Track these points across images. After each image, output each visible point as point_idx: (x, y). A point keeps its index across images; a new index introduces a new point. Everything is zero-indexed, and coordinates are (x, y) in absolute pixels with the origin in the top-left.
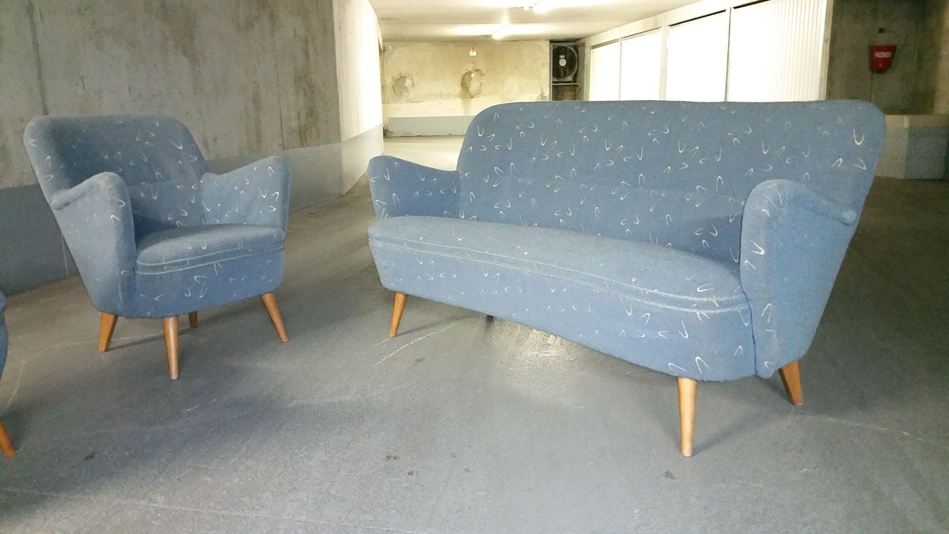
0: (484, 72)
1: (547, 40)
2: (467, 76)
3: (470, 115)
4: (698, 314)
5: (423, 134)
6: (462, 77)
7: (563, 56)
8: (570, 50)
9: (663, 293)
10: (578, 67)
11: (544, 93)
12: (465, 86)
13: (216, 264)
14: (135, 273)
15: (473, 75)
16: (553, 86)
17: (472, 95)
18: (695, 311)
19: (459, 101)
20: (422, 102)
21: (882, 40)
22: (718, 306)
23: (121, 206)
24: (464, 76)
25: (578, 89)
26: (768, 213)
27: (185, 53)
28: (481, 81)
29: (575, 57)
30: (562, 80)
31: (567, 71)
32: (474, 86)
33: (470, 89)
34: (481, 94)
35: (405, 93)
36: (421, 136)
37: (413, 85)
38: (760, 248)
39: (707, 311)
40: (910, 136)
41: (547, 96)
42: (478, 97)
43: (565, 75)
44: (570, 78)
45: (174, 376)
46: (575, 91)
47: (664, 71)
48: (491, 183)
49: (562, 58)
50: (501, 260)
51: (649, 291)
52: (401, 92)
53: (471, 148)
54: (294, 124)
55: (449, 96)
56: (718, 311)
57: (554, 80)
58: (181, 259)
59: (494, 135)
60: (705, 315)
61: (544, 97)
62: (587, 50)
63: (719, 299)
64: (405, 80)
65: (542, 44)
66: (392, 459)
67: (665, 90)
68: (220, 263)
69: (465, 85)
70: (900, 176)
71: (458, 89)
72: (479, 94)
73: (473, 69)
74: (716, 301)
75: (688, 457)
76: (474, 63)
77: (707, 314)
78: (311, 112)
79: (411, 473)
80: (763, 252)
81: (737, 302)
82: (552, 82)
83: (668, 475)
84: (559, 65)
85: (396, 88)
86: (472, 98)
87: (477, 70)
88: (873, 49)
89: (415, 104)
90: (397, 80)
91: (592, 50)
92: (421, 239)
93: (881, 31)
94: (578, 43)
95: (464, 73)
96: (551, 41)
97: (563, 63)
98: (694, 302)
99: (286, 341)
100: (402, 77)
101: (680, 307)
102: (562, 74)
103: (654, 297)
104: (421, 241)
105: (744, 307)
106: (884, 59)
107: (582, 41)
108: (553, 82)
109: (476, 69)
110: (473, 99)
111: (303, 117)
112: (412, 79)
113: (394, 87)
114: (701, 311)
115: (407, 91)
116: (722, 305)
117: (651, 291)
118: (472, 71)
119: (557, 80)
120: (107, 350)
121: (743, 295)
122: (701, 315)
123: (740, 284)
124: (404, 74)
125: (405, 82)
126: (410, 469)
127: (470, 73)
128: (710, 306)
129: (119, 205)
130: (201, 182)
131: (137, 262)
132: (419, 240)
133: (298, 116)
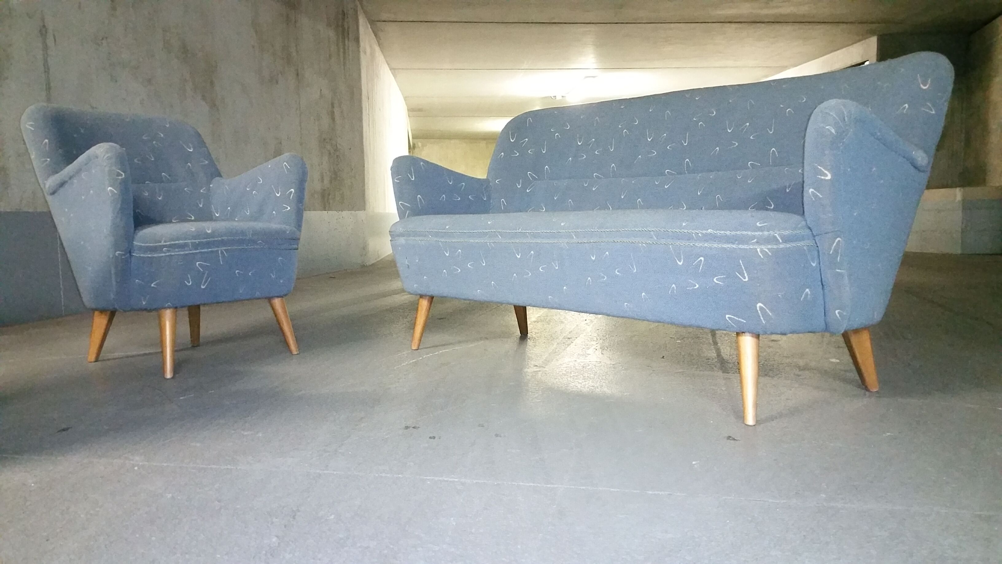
4: (758, 250)
9: (718, 232)
13: (222, 253)
14: (131, 256)
18: (755, 247)
22: (781, 241)
23: (120, 178)
26: (833, 131)
27: (204, 98)
38: (826, 172)
39: (769, 247)
45: (169, 375)
48: (524, 188)
50: (535, 236)
51: (700, 232)
53: (503, 154)
54: (318, 186)
56: (782, 246)
58: (182, 240)
59: (527, 139)
60: (767, 250)
63: (782, 232)
66: (411, 428)
68: (225, 250)
70: (958, 251)
74: (778, 235)
75: (751, 426)
77: (768, 249)
78: (336, 177)
79: (432, 438)
80: (829, 177)
81: (802, 238)
83: (732, 439)
92: (447, 227)
98: (754, 237)
99: (296, 354)
101: (739, 244)
103: (708, 238)
105: (811, 242)
111: (326, 181)
114: (763, 247)
116: (786, 240)
117: (704, 232)
120: (97, 360)
121: (808, 231)
122: (762, 251)
123: (805, 220)
126: (431, 435)
128: (772, 240)
129: (118, 176)
130: (211, 186)
131: (133, 244)
132: (445, 229)
133: (322, 178)
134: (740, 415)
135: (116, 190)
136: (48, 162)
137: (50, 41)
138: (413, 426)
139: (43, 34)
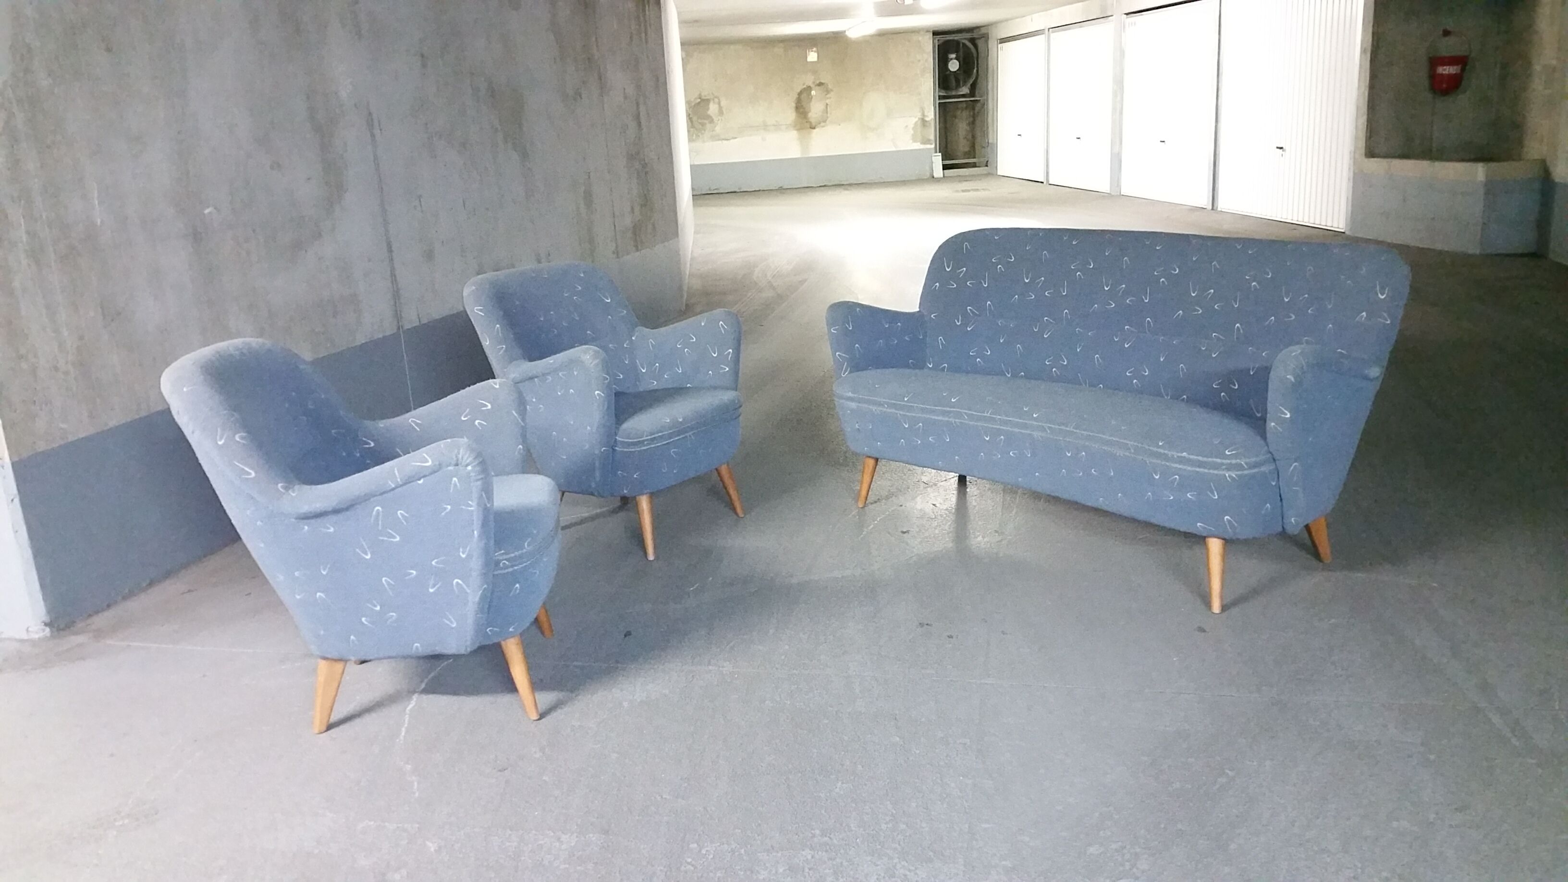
0: (830, 87)
1: (928, 31)
2: (804, 96)
3: (810, 155)
4: (1227, 475)
5: (739, 189)
6: (796, 96)
7: (953, 56)
8: (964, 44)
9: (1192, 457)
10: (977, 71)
11: (927, 116)
12: (801, 110)
14: (614, 450)
15: (813, 93)
16: (939, 103)
17: (814, 124)
18: (1224, 472)
19: (794, 134)
20: (736, 138)
21: (1449, 47)
22: (1246, 467)
24: (800, 94)
25: (979, 105)
26: (1293, 380)
28: (828, 101)
29: (972, 53)
30: (954, 93)
31: (961, 77)
32: (815, 109)
33: (810, 115)
34: (827, 122)
35: (708, 126)
36: (735, 192)
37: (721, 112)
38: (1286, 412)
39: (1236, 473)
40: (1487, 193)
41: (931, 120)
42: (823, 127)
43: (958, 86)
44: (965, 90)
46: (974, 109)
47: (1119, 83)
48: (964, 325)
49: (952, 59)
50: (1006, 423)
51: (1176, 454)
52: (703, 125)
53: (938, 284)
54: (628, 221)
55: (777, 127)
56: (1246, 472)
57: (941, 94)
58: (659, 433)
59: (965, 269)
60: (1234, 476)
61: (926, 121)
62: (992, 43)
63: (1248, 460)
64: (708, 105)
65: (920, 39)
66: (926, 626)
67: (1121, 113)
68: (696, 434)
69: (801, 108)
70: (1474, 249)
71: (791, 115)
72: (825, 121)
73: (814, 83)
74: (1244, 462)
75: (1218, 614)
76: (815, 72)
77: (1236, 475)
78: (646, 201)
79: (950, 637)
80: (1288, 416)
81: (1264, 463)
82: (937, 97)
83: (1201, 630)
84: (947, 69)
85: (695, 119)
86: (814, 128)
87: (820, 84)
88: (1435, 61)
89: (725, 142)
90: (695, 105)
91: (1000, 46)
92: (906, 399)
93: (1446, 33)
94: (975, 35)
95: (799, 91)
96: (935, 33)
97: (954, 66)
98: (1223, 464)
99: (743, 516)
100: (703, 100)
101: (1209, 469)
102: (954, 83)
103: (1181, 460)
104: (906, 401)
105: (1271, 467)
106: (1450, 76)
107: (983, 31)
108: (940, 97)
109: (818, 82)
110: (814, 131)
111: (637, 209)
112: (719, 103)
113: (691, 116)
114: (1230, 473)
115: (712, 121)
116: (1251, 466)
117: (1179, 454)
118: (812, 86)
119: (946, 93)
121: (1269, 455)
122: (1230, 476)
123: (1267, 445)
124: (705, 96)
125: (708, 109)
126: (948, 634)
127: (809, 89)
128: (1239, 467)
129: (604, 380)
130: (633, 338)
131: (617, 438)
132: (904, 401)
133: (632, 209)
134: (1208, 604)
135: (603, 393)
136: (504, 349)
137: (377, 132)
138: (926, 623)
139: (370, 124)
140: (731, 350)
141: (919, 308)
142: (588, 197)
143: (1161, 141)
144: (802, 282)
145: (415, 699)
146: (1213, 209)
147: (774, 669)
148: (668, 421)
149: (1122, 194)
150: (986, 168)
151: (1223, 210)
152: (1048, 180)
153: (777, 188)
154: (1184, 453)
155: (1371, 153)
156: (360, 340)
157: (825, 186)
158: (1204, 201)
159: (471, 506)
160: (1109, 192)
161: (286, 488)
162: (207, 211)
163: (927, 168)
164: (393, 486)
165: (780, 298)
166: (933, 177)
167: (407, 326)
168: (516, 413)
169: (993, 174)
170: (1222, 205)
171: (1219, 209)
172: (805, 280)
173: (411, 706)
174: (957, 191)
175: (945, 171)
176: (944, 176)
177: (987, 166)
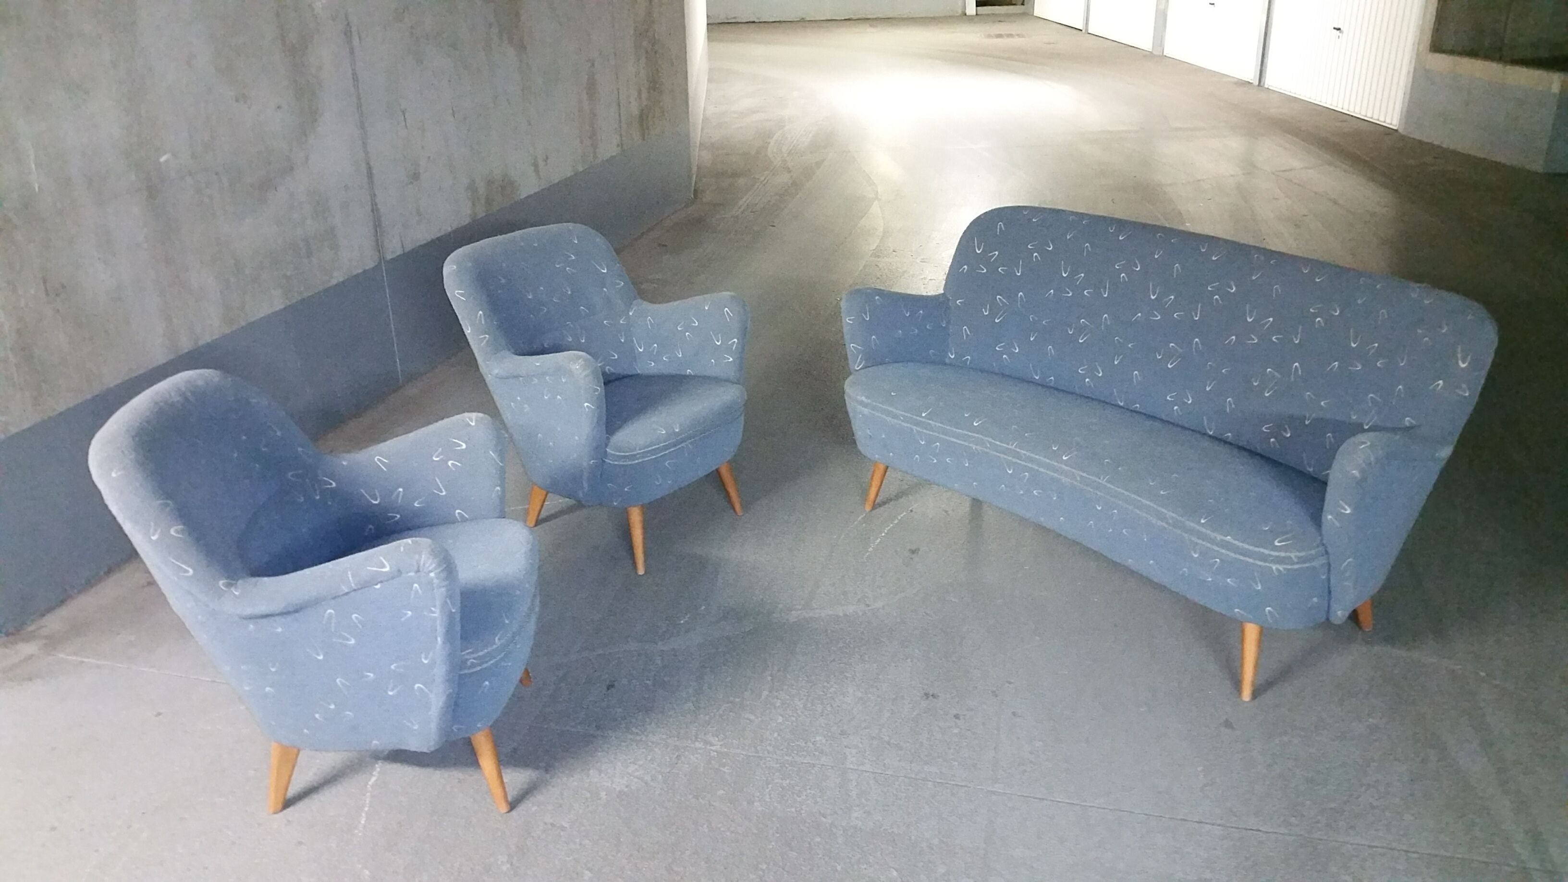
4: (1274, 568)
5: (758, 18)
9: (1236, 543)
14: (604, 461)
18: (1271, 565)
22: (1296, 561)
26: (1358, 475)
36: (754, 22)
38: (1347, 507)
39: (1285, 566)
40: (1559, 108)
48: (993, 315)
50: (1031, 460)
51: (1218, 537)
53: (966, 267)
54: (634, 108)
56: (1296, 567)
59: (997, 253)
60: (1282, 570)
63: (1298, 554)
66: (931, 698)
70: (1538, 166)
74: (1294, 556)
75: (1247, 702)
77: (1284, 569)
78: (654, 85)
79: (957, 717)
80: (1349, 511)
81: (1316, 557)
83: (1228, 724)
92: (924, 415)
98: (1270, 556)
99: (741, 514)
101: (1255, 559)
103: (1225, 545)
104: (923, 417)
105: (1323, 560)
111: (644, 95)
114: (1278, 566)
116: (1302, 560)
117: (1222, 538)
121: (1322, 548)
122: (1278, 570)
123: (1321, 535)
126: (955, 712)
128: (1288, 560)
129: (594, 392)
130: (630, 314)
131: (608, 450)
132: (921, 416)
133: (640, 92)
134: (1238, 688)
135: (593, 405)
136: (487, 339)
137: (356, 42)
138: (931, 693)
139: (347, 33)
140: (736, 340)
141: (944, 290)
142: (591, 87)
143: (1210, 4)
144: (819, 164)
145: (378, 769)
146: (1259, 85)
147: (766, 752)
148: (664, 432)
149: (1165, 54)
150: (1022, 6)
151: (1270, 88)
152: (1087, 30)
153: (798, 20)
154: (1229, 537)
155: (1437, 47)
156: (338, 277)
157: (849, 20)
158: (1250, 74)
159: (434, 612)
160: (1151, 50)
161: (229, 585)
162: (163, 159)
163: (960, 3)
164: (346, 591)
165: (796, 185)
166: (966, 14)
167: (389, 257)
168: (494, 453)
169: (1028, 15)
170: (1270, 82)
171: (1266, 86)
172: (823, 161)
173: (373, 779)
174: (989, 36)
175: (978, 8)
176: (977, 14)
177: (1023, 4)
